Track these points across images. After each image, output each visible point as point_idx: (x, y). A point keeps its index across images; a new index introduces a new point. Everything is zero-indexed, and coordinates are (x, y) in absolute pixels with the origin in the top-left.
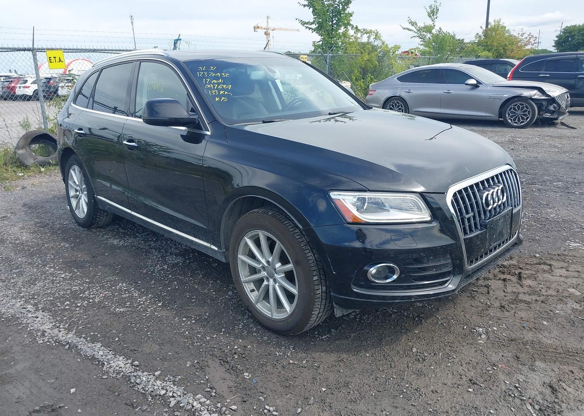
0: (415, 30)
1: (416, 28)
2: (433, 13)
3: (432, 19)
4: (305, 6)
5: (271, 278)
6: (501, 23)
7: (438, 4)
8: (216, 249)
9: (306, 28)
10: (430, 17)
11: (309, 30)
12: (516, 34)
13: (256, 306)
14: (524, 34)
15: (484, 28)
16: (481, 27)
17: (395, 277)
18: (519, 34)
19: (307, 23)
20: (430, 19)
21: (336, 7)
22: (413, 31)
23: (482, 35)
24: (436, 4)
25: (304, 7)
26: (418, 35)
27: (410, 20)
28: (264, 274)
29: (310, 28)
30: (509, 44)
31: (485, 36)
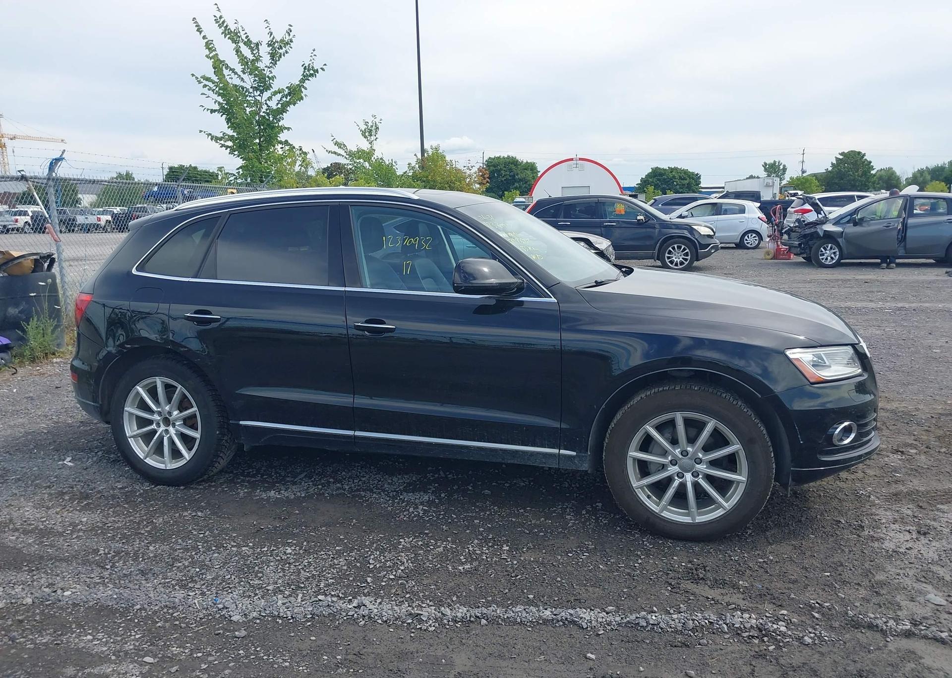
0: (345, 154)
1: (345, 152)
2: (370, 132)
3: (368, 140)
4: (212, 111)
5: (688, 471)
6: (440, 151)
7: (377, 120)
8: (574, 453)
9: (223, 146)
10: (366, 137)
11: (226, 149)
12: (460, 166)
13: (662, 514)
14: (472, 167)
15: (419, 156)
16: (415, 155)
17: (852, 436)
18: (465, 167)
19: (221, 139)
20: (365, 140)
21: (264, 117)
22: (343, 156)
23: (417, 166)
24: (375, 120)
25: (211, 113)
26: (351, 163)
27: (335, 140)
28: (673, 470)
29: (227, 147)
30: (456, 180)
31: (422, 167)
